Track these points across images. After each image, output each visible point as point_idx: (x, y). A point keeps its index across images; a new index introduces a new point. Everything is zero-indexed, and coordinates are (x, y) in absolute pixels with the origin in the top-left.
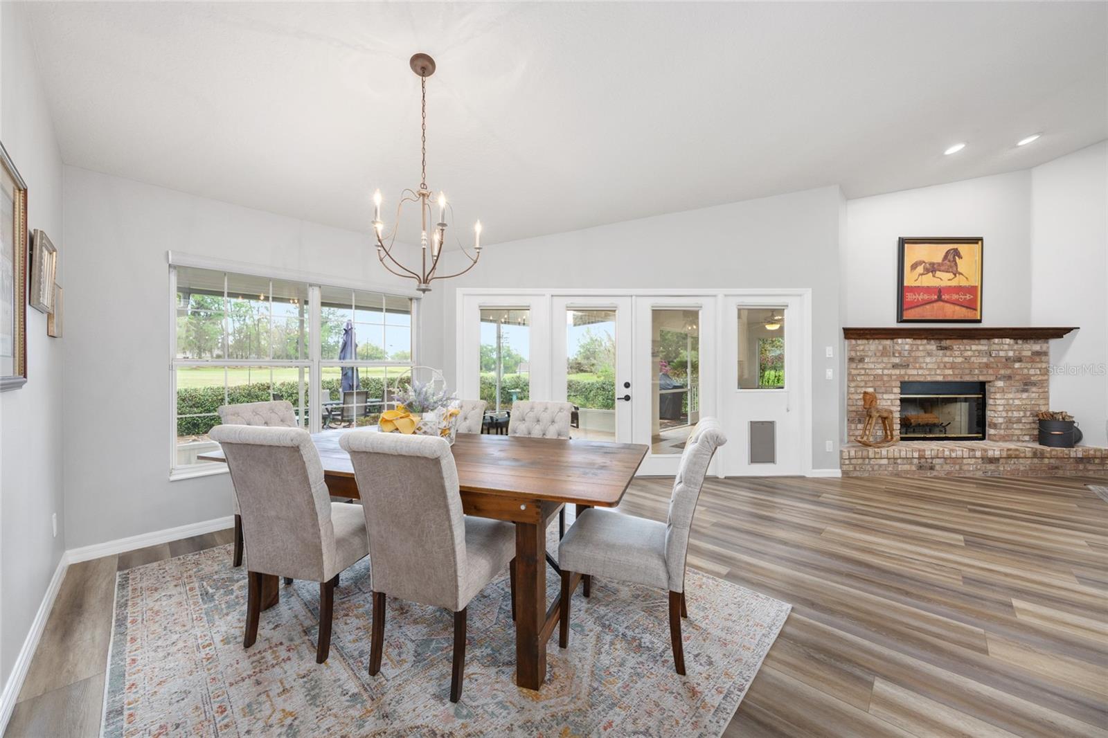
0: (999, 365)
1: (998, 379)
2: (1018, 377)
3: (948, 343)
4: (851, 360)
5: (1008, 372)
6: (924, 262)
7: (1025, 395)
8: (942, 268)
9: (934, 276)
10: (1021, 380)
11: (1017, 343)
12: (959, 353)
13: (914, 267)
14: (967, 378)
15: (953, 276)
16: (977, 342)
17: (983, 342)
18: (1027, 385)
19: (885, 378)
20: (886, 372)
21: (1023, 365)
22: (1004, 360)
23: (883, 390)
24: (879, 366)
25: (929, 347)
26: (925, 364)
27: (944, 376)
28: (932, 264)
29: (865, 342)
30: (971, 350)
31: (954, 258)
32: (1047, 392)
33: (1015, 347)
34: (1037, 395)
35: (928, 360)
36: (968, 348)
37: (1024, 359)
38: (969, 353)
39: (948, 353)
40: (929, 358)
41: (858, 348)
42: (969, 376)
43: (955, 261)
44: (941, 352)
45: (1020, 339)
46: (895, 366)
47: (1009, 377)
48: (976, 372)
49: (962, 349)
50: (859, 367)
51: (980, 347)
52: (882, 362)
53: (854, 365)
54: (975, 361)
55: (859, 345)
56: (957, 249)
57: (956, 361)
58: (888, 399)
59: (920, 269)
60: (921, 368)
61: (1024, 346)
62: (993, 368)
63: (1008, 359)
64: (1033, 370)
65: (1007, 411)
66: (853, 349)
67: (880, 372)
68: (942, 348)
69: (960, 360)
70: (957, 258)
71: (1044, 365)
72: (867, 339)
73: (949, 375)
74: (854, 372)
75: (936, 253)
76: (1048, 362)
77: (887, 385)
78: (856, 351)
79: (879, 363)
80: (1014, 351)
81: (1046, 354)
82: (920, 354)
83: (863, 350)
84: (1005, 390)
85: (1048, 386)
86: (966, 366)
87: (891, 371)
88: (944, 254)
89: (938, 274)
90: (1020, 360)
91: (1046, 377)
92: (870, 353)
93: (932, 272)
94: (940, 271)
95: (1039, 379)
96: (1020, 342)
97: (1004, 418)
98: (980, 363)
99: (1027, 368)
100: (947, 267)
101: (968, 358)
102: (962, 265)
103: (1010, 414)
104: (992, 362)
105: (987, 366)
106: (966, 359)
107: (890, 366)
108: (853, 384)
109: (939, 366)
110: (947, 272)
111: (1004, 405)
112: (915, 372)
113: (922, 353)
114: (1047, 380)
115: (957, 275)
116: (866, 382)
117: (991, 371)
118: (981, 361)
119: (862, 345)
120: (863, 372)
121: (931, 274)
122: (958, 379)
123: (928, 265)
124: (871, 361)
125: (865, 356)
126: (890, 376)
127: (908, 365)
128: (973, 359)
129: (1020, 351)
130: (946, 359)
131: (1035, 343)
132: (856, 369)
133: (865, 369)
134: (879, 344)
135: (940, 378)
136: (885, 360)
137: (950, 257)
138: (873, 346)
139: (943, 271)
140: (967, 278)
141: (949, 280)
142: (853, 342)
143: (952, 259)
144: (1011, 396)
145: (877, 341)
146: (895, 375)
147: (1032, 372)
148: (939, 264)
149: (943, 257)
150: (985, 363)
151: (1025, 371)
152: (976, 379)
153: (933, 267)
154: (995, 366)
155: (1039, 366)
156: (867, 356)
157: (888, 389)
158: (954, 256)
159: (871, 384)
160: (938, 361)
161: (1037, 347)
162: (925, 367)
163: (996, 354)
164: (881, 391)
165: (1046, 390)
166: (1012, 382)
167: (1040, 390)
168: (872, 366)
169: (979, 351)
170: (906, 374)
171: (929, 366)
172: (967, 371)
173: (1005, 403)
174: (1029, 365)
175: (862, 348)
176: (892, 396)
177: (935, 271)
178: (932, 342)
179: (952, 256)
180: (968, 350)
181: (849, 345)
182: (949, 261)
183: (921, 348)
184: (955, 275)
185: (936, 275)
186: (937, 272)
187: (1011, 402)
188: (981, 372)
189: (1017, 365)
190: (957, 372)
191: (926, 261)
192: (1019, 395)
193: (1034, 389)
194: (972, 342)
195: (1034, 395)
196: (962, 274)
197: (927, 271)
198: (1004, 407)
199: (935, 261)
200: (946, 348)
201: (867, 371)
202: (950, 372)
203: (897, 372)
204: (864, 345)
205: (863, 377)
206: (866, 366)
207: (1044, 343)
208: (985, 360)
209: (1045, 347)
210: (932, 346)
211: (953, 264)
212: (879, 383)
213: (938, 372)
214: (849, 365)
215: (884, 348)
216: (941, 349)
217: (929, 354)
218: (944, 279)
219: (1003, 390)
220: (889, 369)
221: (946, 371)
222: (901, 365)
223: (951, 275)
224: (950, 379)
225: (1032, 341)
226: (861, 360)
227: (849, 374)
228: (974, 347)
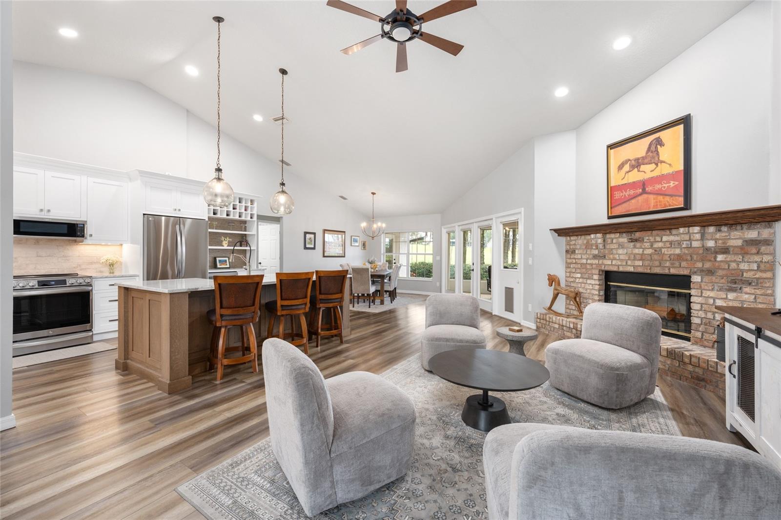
0: (695, 257)
1: (695, 273)
2: (720, 273)
3: (638, 235)
4: (567, 251)
5: (708, 265)
6: (629, 160)
7: (731, 296)
8: (646, 161)
9: (639, 171)
10: (727, 276)
11: (720, 231)
12: (649, 244)
13: (620, 167)
14: (657, 270)
15: (655, 166)
16: (668, 232)
17: (674, 232)
18: (736, 282)
19: (588, 267)
20: (589, 261)
21: (729, 257)
22: (701, 252)
23: (586, 276)
24: (584, 257)
25: (621, 240)
26: (617, 255)
27: (634, 267)
28: (637, 160)
29: (575, 238)
30: (661, 241)
31: (656, 147)
32: (772, 295)
33: (718, 236)
34: (753, 297)
35: (620, 251)
36: (658, 239)
37: (731, 249)
38: (660, 245)
39: (638, 245)
40: (621, 250)
41: (571, 243)
42: (659, 268)
43: (657, 151)
44: (632, 244)
45: (726, 225)
46: (595, 257)
47: (710, 272)
48: (668, 264)
49: (652, 240)
50: (572, 257)
51: (672, 238)
52: (586, 253)
53: (569, 256)
54: (666, 253)
55: (572, 240)
56: (659, 138)
57: (645, 252)
58: (590, 284)
59: (627, 167)
60: (615, 259)
61: (732, 234)
62: (687, 260)
63: (708, 249)
64: (746, 264)
65: (706, 312)
66: (568, 244)
67: (584, 261)
68: (632, 240)
69: (649, 251)
70: (659, 146)
71: (766, 258)
72: (577, 236)
73: (639, 266)
74: (569, 261)
75: (640, 149)
76: (773, 254)
77: (590, 272)
78: (570, 245)
79: (584, 254)
80: (716, 240)
81: (768, 242)
82: (612, 246)
83: (575, 244)
84: (703, 287)
85: (773, 286)
86: (656, 257)
87: (592, 261)
88: (647, 146)
89: (643, 168)
90: (725, 251)
91: (769, 275)
92: (578, 247)
93: (637, 167)
94: (644, 164)
95: (757, 276)
96: (724, 229)
97: (702, 319)
98: (670, 255)
99: (735, 261)
100: (650, 159)
101: (658, 250)
102: (664, 153)
103: (710, 316)
104: (684, 254)
105: (679, 257)
106: (655, 251)
107: (591, 256)
108: (569, 270)
109: (629, 257)
110: (650, 164)
111: (702, 304)
112: (609, 262)
113: (615, 245)
114: (773, 278)
115: (659, 164)
116: (576, 269)
117: (684, 264)
118: (672, 252)
119: (574, 240)
120: (574, 261)
121: (636, 169)
122: (649, 271)
123: (633, 162)
124: (579, 252)
125: (575, 248)
126: (592, 264)
127: (605, 257)
128: (663, 250)
129: (725, 240)
130: (636, 251)
131: (749, 229)
132: (570, 258)
133: (575, 259)
134: (585, 239)
135: (631, 269)
136: (589, 252)
137: (653, 148)
138: (580, 241)
139: (646, 164)
140: (670, 165)
141: (651, 171)
142: (568, 238)
143: (654, 150)
144: (712, 294)
145: (583, 237)
146: (595, 264)
147: (744, 266)
148: (643, 158)
149: (646, 149)
150: (678, 255)
151: (733, 265)
152: (666, 271)
153: (638, 162)
154: (689, 258)
155: (757, 258)
156: (577, 249)
157: (590, 275)
158: (657, 145)
159: (578, 271)
160: (629, 252)
161: (752, 234)
162: (618, 258)
163: (687, 244)
164: (585, 277)
165: (769, 292)
166: (714, 278)
167: (758, 292)
168: (579, 256)
169: (671, 243)
170: (603, 264)
171: (622, 257)
172: (657, 263)
173: (703, 302)
174: (739, 258)
175: (573, 242)
176: (593, 282)
177: (640, 166)
178: (624, 235)
179: (654, 147)
180: (658, 241)
181: (566, 241)
182: (652, 152)
183: (614, 241)
184: (657, 165)
185: (641, 170)
186: (642, 166)
187: (711, 301)
188: (672, 264)
189: (720, 257)
190: (647, 263)
191: (631, 159)
192: (723, 295)
193: (747, 289)
194: (663, 232)
195: (747, 296)
196: (664, 162)
197: (633, 167)
198: (702, 306)
199: (639, 156)
200: (636, 240)
201: (577, 260)
202: (640, 263)
203: (596, 261)
204: (575, 240)
205: (574, 265)
206: (576, 257)
207: (765, 227)
208: (678, 251)
209: (765, 233)
210: (624, 239)
211: (655, 154)
212: (584, 270)
213: (629, 263)
214: (566, 255)
215: (588, 242)
216: (632, 242)
217: (621, 246)
218: (648, 171)
219: (701, 287)
220: (590, 259)
221: (636, 262)
222: (599, 256)
223: (653, 166)
224: (640, 270)
225: (745, 226)
226: (573, 252)
227: (566, 262)
228: (665, 238)
